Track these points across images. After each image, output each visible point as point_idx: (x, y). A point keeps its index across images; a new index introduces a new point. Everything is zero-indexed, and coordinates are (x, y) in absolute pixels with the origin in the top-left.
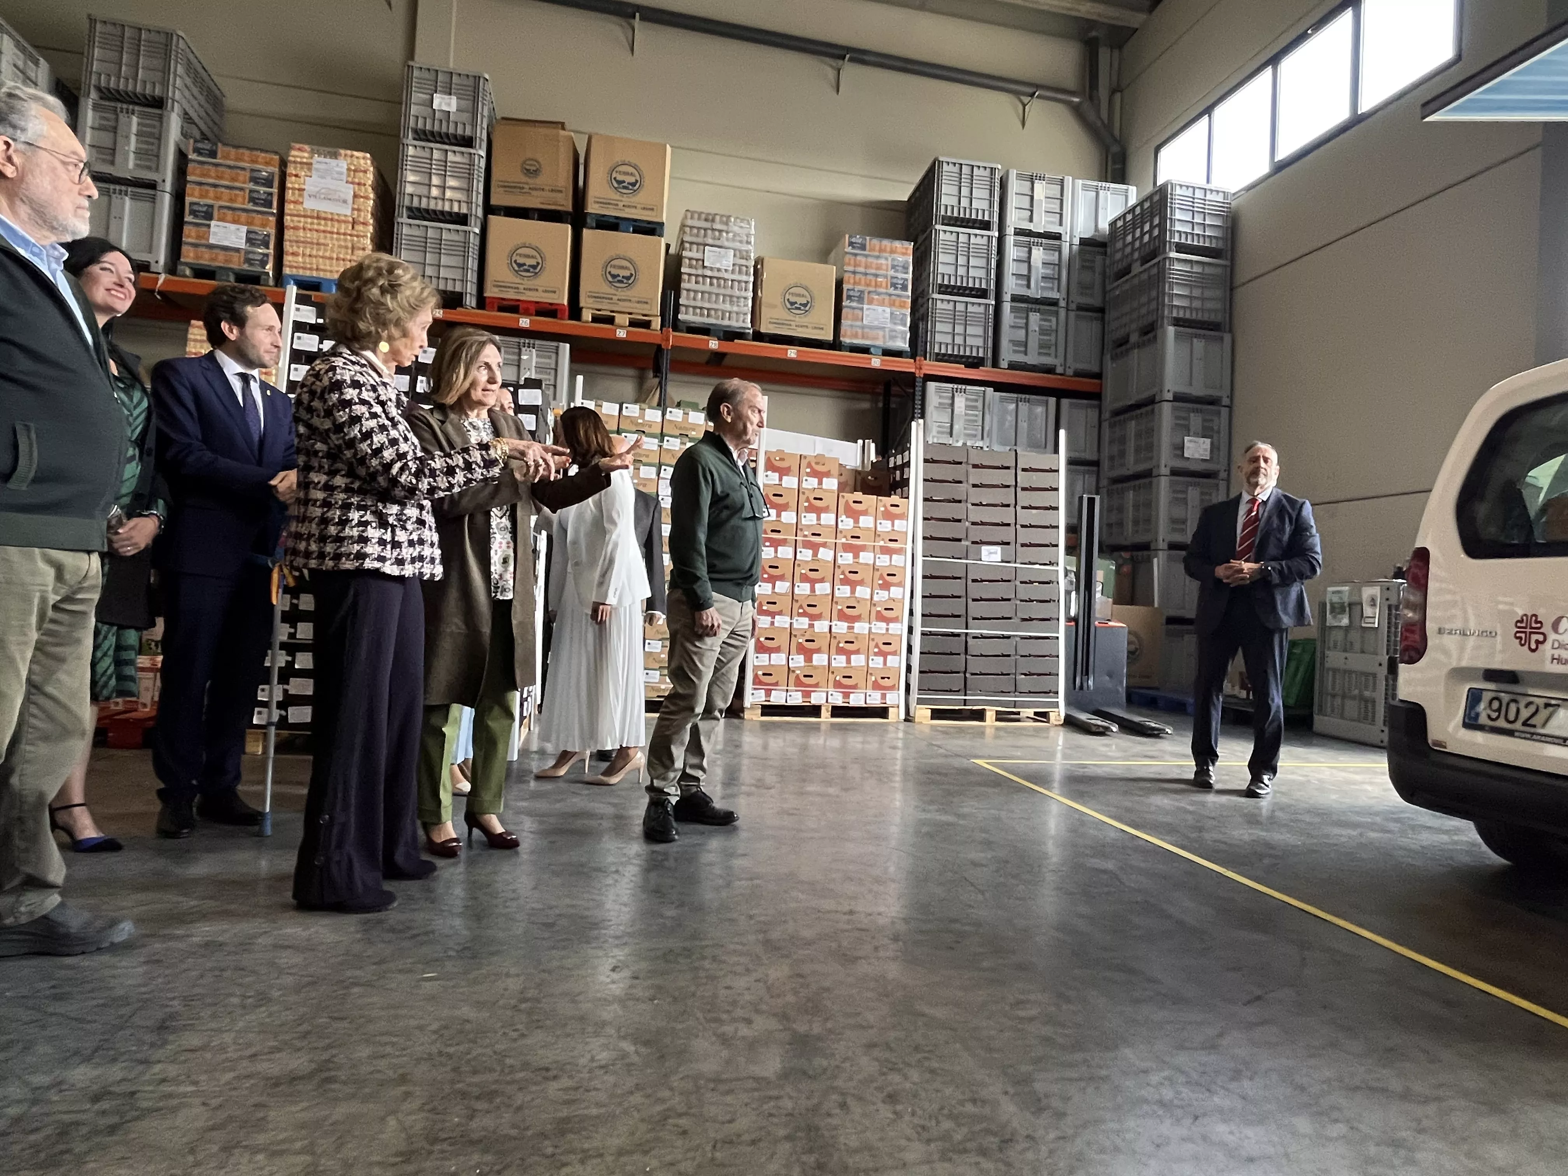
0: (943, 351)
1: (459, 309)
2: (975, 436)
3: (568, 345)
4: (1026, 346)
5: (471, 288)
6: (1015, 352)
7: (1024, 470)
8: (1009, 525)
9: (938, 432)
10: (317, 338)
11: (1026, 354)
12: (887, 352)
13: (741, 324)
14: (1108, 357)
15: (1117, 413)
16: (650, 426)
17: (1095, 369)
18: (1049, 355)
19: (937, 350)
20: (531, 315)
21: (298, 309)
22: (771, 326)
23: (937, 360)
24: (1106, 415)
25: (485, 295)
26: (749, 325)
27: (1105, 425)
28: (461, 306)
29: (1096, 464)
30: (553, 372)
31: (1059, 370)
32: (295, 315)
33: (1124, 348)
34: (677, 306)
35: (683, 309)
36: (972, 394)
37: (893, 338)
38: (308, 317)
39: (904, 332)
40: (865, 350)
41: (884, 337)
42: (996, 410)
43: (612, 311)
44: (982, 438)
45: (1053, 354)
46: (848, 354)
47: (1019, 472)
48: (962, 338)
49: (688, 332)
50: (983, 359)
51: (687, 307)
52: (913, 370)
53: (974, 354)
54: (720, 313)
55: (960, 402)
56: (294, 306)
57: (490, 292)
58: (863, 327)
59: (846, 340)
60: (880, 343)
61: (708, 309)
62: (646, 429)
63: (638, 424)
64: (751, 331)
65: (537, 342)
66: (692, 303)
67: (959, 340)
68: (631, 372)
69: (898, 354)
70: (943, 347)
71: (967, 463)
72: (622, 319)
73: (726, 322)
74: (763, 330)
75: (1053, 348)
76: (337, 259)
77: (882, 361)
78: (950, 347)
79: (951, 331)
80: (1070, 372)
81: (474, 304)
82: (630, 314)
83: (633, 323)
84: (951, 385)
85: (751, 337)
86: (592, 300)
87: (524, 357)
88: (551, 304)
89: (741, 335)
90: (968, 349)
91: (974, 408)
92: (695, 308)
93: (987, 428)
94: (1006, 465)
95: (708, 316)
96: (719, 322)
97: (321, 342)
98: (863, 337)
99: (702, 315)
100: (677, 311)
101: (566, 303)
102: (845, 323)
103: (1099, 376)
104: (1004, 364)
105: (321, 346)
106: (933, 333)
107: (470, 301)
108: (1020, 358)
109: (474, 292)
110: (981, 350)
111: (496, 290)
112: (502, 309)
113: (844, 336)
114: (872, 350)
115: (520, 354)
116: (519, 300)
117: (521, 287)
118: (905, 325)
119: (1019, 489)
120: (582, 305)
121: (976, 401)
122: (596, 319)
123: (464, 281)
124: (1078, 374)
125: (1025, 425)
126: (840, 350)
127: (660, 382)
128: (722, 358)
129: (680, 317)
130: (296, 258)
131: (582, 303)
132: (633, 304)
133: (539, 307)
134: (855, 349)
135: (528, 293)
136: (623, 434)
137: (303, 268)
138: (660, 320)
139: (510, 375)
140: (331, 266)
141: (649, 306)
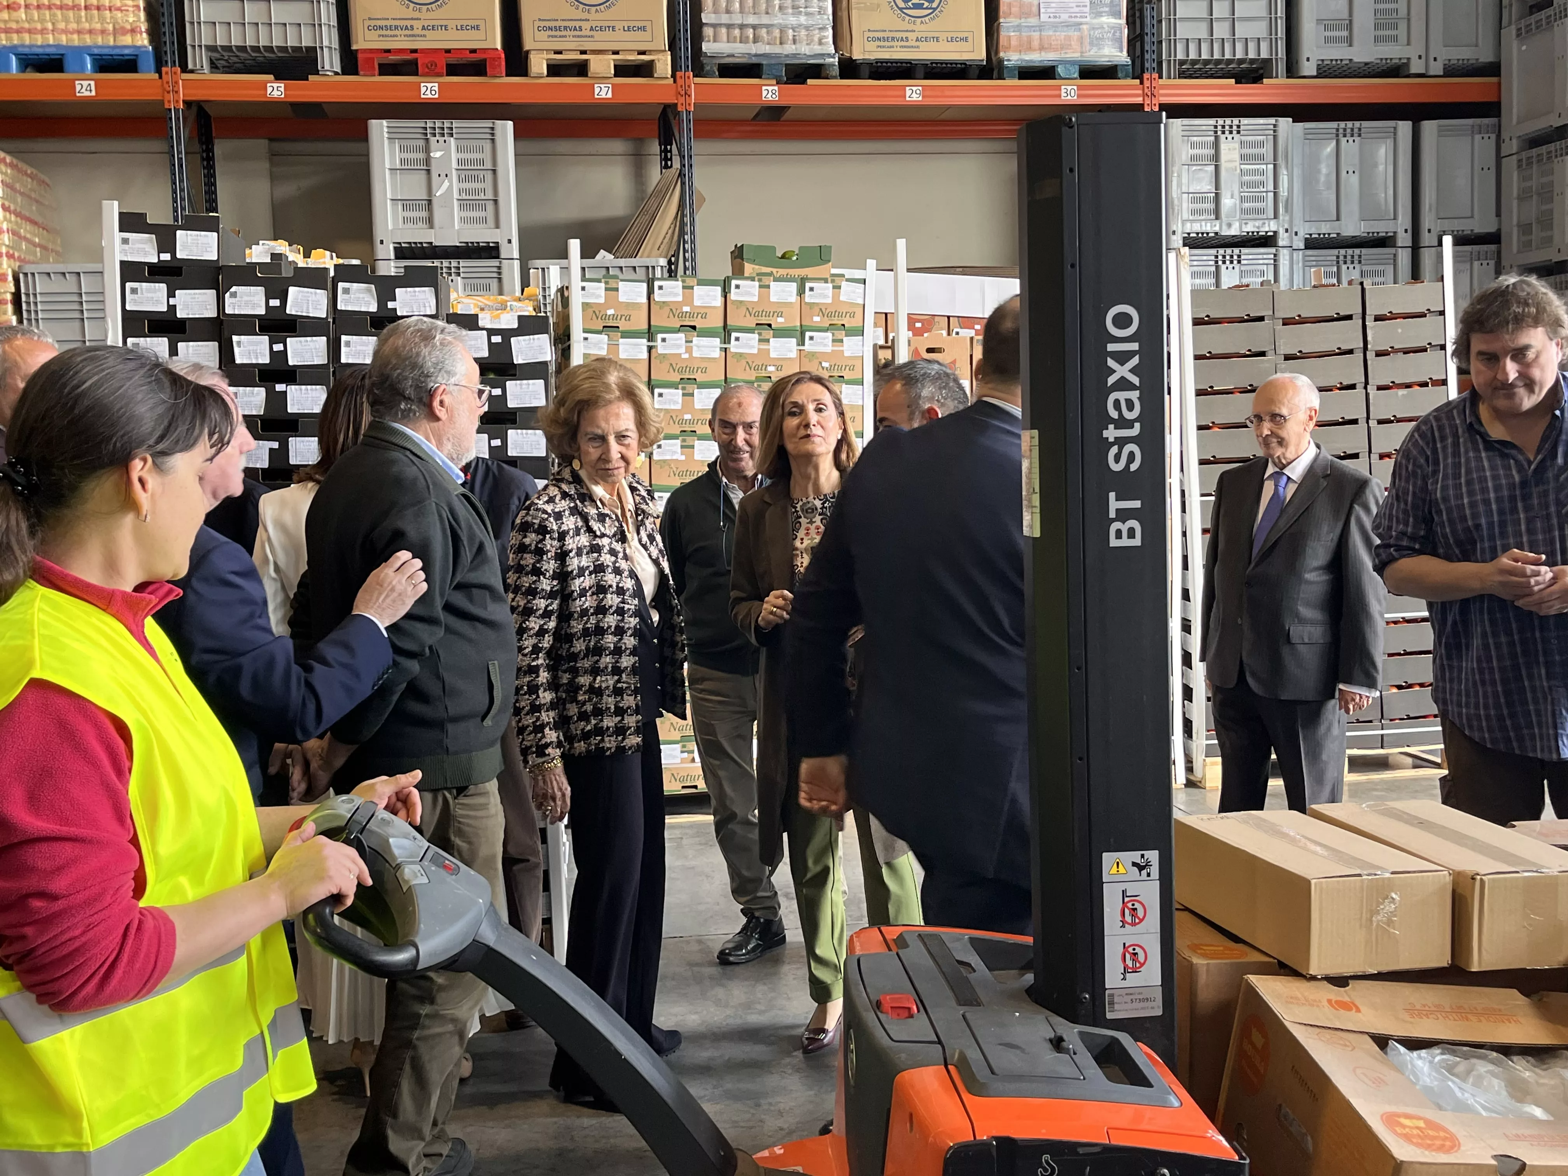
0: (1193, 56)
1: (311, 77)
2: (1261, 211)
3: (510, 123)
4: (1350, 26)
5: (329, 39)
6: (1328, 40)
7: (1378, 318)
8: (1354, 422)
9: (1194, 212)
10: (163, 287)
11: (1350, 42)
12: (1089, 72)
13: (817, 49)
14: (1510, 32)
15: (1535, 141)
16: (704, 316)
17: (1486, 56)
18: (1395, 39)
19: (1180, 56)
20: (439, 75)
21: (125, 241)
22: (871, 46)
23: (1183, 75)
24: (1511, 146)
25: (354, 47)
26: (832, 50)
27: (1510, 164)
28: (317, 73)
29: (1493, 238)
30: (489, 176)
31: (1416, 67)
32: (123, 251)
33: (1543, 14)
34: (697, 26)
35: (708, 32)
36: (1254, 132)
37: (1096, 42)
38: (146, 254)
39: (1118, 28)
40: (1047, 72)
41: (1081, 39)
42: (1297, 160)
43: (583, 52)
44: (1276, 217)
45: (1403, 38)
46: (1017, 82)
47: (1370, 323)
48: (1227, 25)
49: (721, 76)
50: (1268, 61)
51: (714, 26)
52: (1139, 100)
53: (1252, 55)
54: (777, 33)
55: (1230, 150)
56: (118, 236)
57: (362, 41)
58: (1041, 28)
59: (1012, 57)
60: (1074, 55)
61: (754, 27)
62: (699, 324)
63: (683, 315)
64: (837, 59)
65: (456, 124)
66: (725, 19)
67: (1221, 31)
68: (618, 146)
69: (1108, 72)
70: (1192, 47)
71: (1273, 317)
72: (602, 65)
73: (789, 49)
74: (857, 55)
75: (1403, 26)
77: (1080, 87)
78: (1205, 47)
79: (1205, 15)
80: (1437, 68)
81: (336, 66)
82: (616, 53)
83: (622, 70)
84: (1212, 121)
85: (836, 71)
86: (543, 35)
87: (436, 155)
88: (473, 51)
89: (816, 71)
90: (1239, 47)
91: (1260, 158)
92: (729, 27)
93: (1283, 192)
94: (1343, 313)
95: (755, 41)
96: (776, 49)
97: (171, 294)
98: (1042, 48)
99: (743, 40)
100: (697, 38)
101: (499, 47)
102: (1007, 23)
103: (1493, 69)
104: (1308, 68)
105: (172, 301)
106: (1173, 24)
107: (330, 61)
108: (1338, 53)
109: (335, 44)
110: (1264, 46)
111: (373, 35)
112: (387, 69)
113: (1008, 48)
114: (1060, 70)
115: (427, 150)
116: (415, 51)
117: (417, 24)
118: (1117, 15)
119: (1370, 355)
120: (527, 47)
121: (1262, 144)
122: (555, 70)
123: (315, 26)
124: (1450, 71)
125: (1354, 180)
126: (1001, 77)
127: (681, 175)
128: (788, 115)
129: (705, 47)
130: (15, 14)
131: (528, 44)
132: (620, 35)
133: (452, 59)
134: (1028, 73)
135: (430, 34)
136: (660, 336)
137: (30, 31)
138: (669, 58)
139: (415, 188)
140: (78, 22)
141: (647, 36)
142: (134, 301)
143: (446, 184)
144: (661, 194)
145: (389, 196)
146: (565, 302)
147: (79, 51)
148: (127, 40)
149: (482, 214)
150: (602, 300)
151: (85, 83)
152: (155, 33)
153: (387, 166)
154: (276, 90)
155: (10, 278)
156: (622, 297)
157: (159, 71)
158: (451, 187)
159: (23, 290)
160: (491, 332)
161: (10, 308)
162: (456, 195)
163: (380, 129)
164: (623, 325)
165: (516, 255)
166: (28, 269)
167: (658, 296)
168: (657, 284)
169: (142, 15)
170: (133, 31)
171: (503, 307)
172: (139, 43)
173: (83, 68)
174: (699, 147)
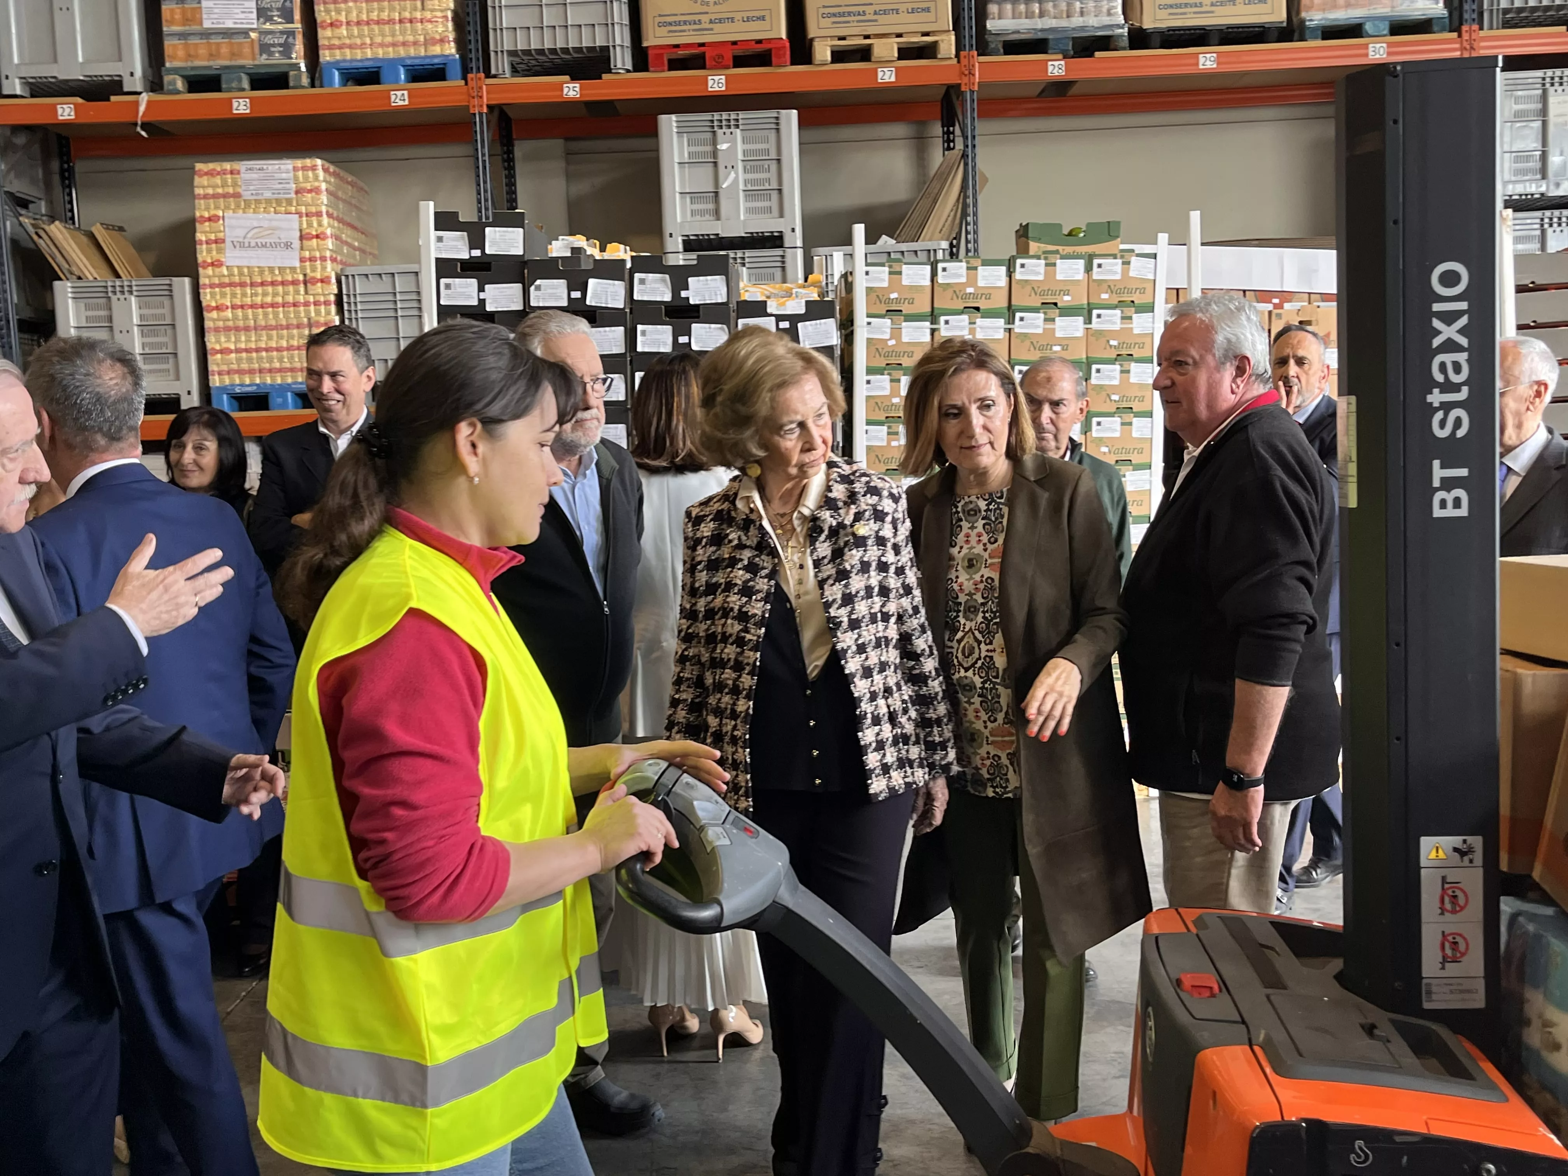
0: (1518, 4)
1: (604, 76)
3: (795, 112)
5: (622, 37)
10: (474, 282)
12: (1400, 27)
13: (1106, 20)
16: (988, 297)
19: (1503, 5)
20: (727, 67)
21: (440, 239)
22: (1163, 14)
23: (1506, 25)
25: (645, 44)
26: (1121, 20)
28: (609, 71)
30: (774, 166)
32: (438, 249)
34: (982, 4)
35: (993, 10)
38: (459, 251)
40: (1353, 30)
43: (867, 37)
46: (1320, 43)
49: (1006, 53)
51: (999, 3)
52: (1456, 54)
54: (1063, 6)
55: (1560, 103)
56: (433, 234)
57: (653, 37)
59: (1315, 17)
60: (1383, 10)
61: (1040, 1)
62: (983, 304)
63: (966, 296)
64: (1126, 30)
65: (742, 115)
68: (900, 130)
69: (1422, 26)
72: (885, 49)
73: (1077, 21)
74: (1148, 24)
76: (401, 21)
77: (1390, 45)
81: (629, 66)
82: (899, 35)
83: (905, 53)
85: (1125, 42)
86: (828, 22)
87: (723, 147)
88: (759, 42)
89: (1105, 43)
92: (1014, 2)
95: (1041, 16)
96: (1063, 23)
97: (481, 289)
98: (1348, 5)
99: (1029, 15)
100: (982, 16)
101: (784, 36)
105: (482, 296)
107: (622, 59)
109: (627, 42)
111: (663, 31)
112: (676, 64)
113: (1310, 8)
114: (1368, 27)
115: (714, 143)
116: (702, 45)
117: (705, 18)
120: (811, 35)
122: (839, 56)
123: (608, 24)
126: (1302, 39)
127: (964, 156)
128: (1074, 91)
129: (990, 25)
130: (337, 31)
131: (812, 31)
132: (903, 17)
133: (739, 51)
134: (1332, 32)
135: (717, 27)
136: (942, 319)
137: (350, 47)
138: (953, 38)
139: (703, 181)
140: (393, 35)
141: (930, 16)
142: (448, 296)
143: (733, 175)
144: (943, 176)
145: (678, 189)
146: (849, 287)
147: (394, 63)
148: (437, 50)
149: (766, 204)
150: (885, 284)
151: (399, 93)
152: (461, 42)
153: (677, 160)
154: (572, 90)
155: (334, 280)
156: (905, 282)
157: (465, 78)
158: (736, 179)
159: (344, 292)
160: (779, 318)
161: (333, 308)
162: (741, 186)
163: (669, 123)
164: (906, 309)
165: (799, 243)
166: (349, 271)
167: (941, 279)
168: (940, 266)
169: (450, 25)
170: (442, 41)
171: (789, 294)
172: (447, 52)
173: (397, 80)
174: (983, 127)
